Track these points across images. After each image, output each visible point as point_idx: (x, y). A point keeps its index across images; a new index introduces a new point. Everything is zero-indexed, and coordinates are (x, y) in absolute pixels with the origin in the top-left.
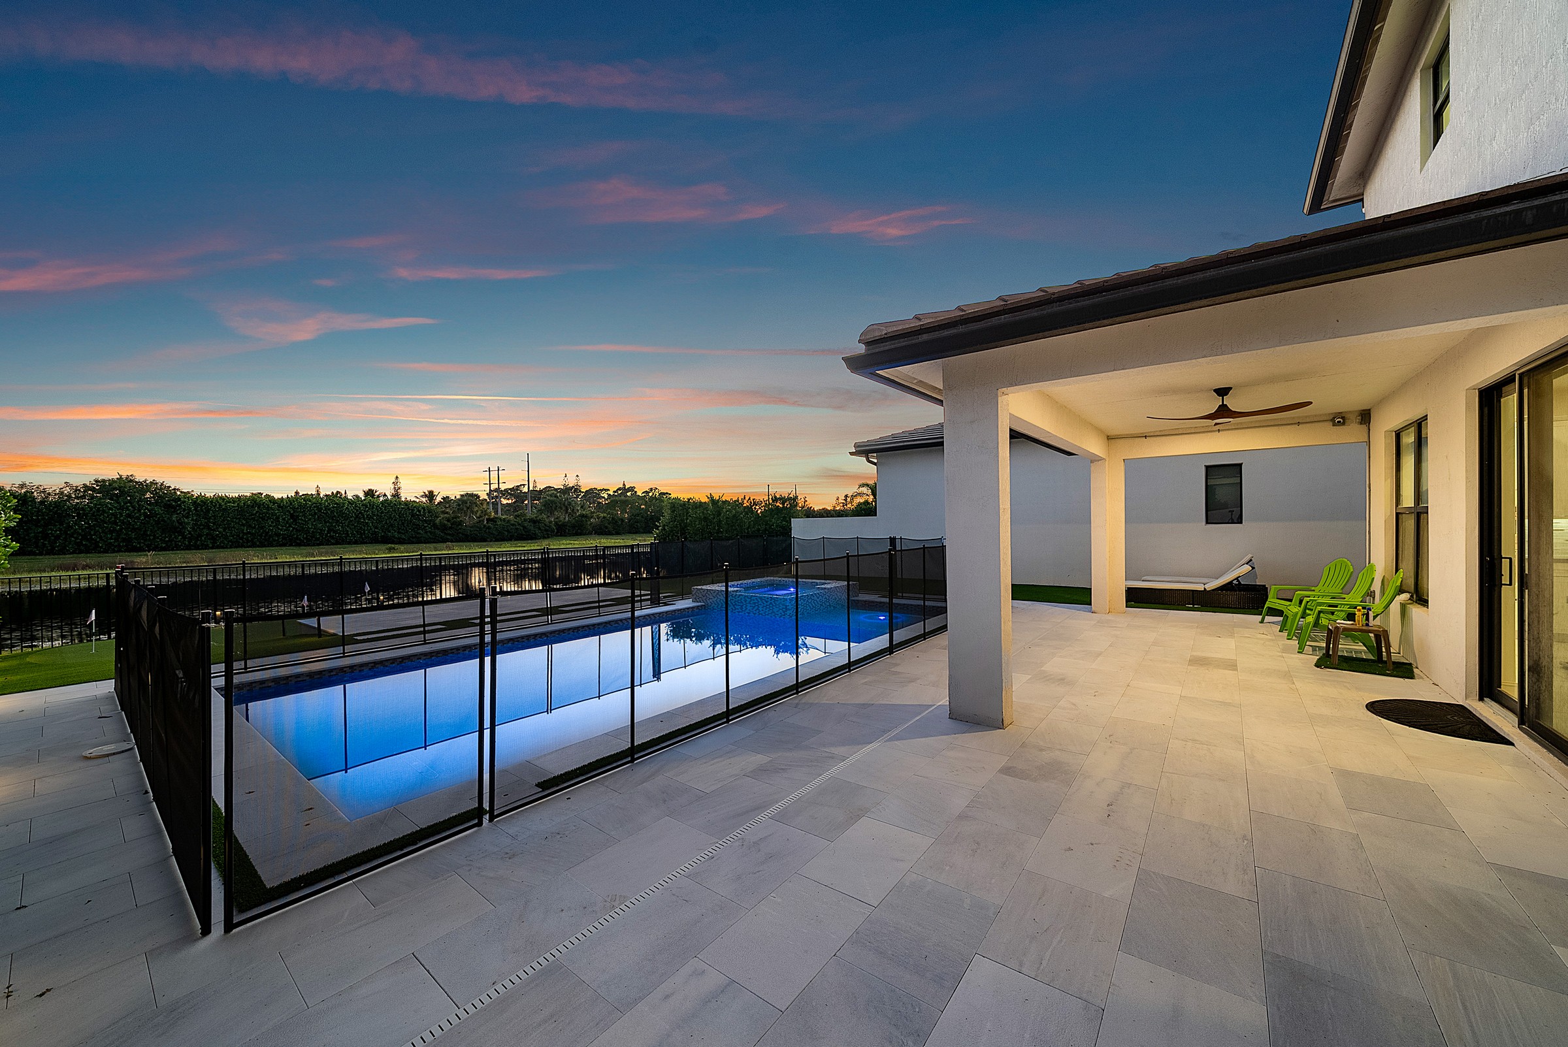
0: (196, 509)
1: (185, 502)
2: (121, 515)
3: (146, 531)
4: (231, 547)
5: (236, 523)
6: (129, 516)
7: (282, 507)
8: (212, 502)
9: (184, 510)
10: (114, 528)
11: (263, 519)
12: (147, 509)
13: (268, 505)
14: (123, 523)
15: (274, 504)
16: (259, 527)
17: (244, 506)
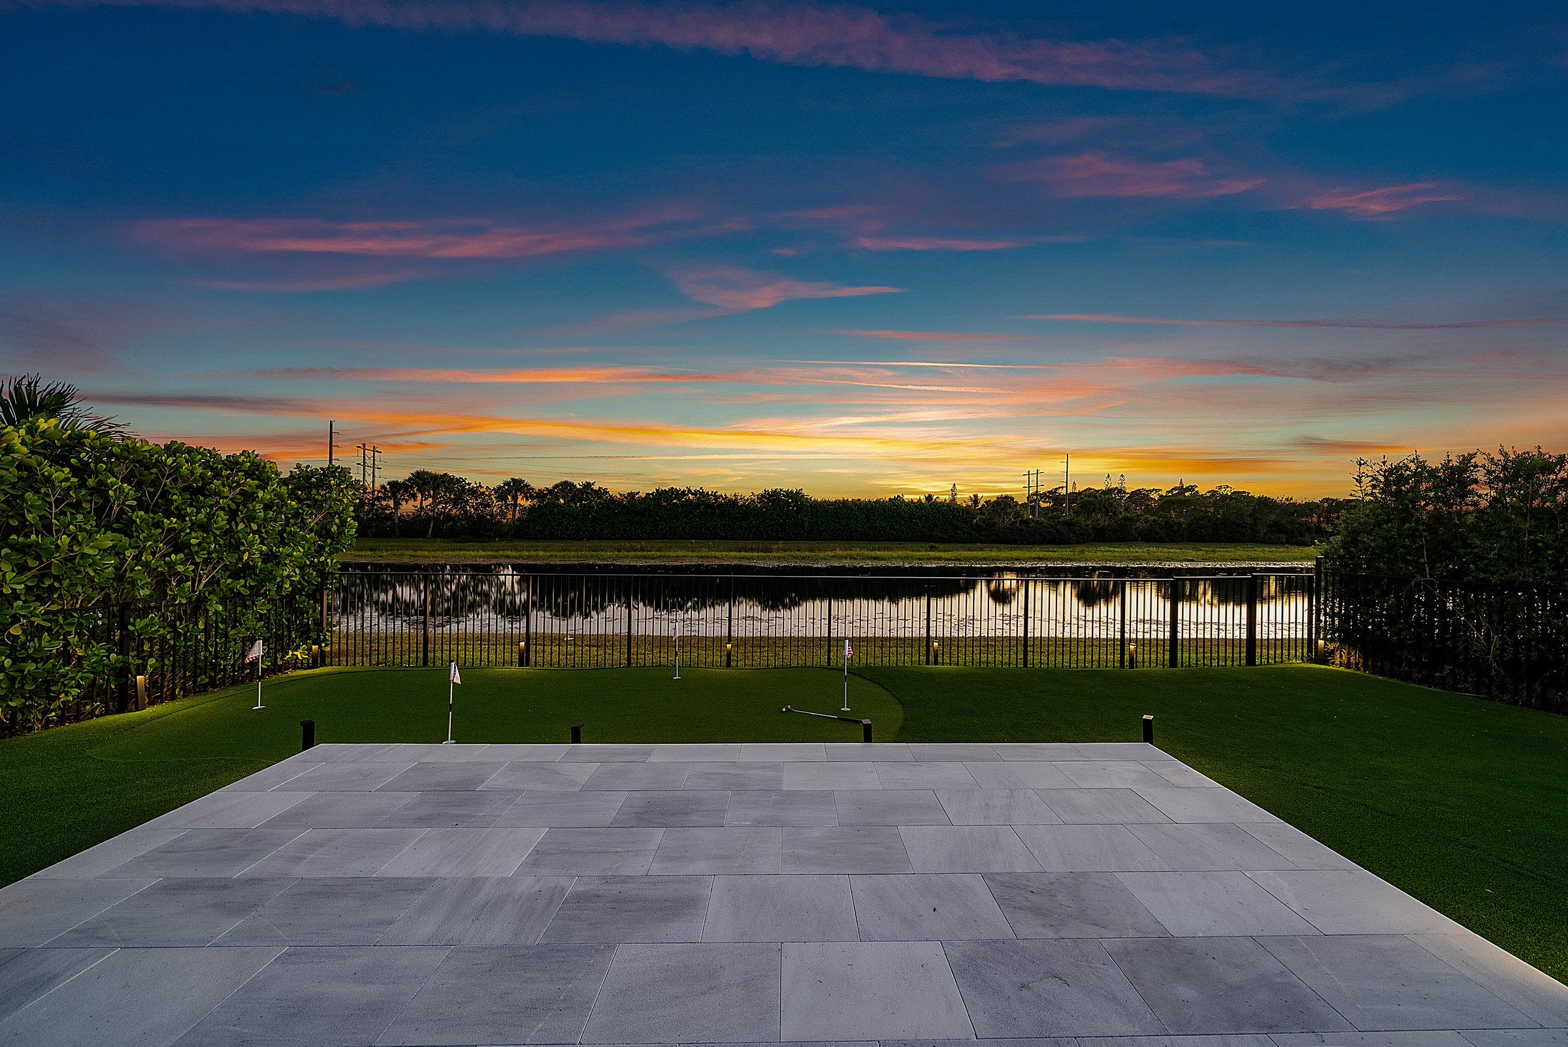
0: (812, 511)
5: (833, 521)
9: (807, 509)
14: (776, 520)
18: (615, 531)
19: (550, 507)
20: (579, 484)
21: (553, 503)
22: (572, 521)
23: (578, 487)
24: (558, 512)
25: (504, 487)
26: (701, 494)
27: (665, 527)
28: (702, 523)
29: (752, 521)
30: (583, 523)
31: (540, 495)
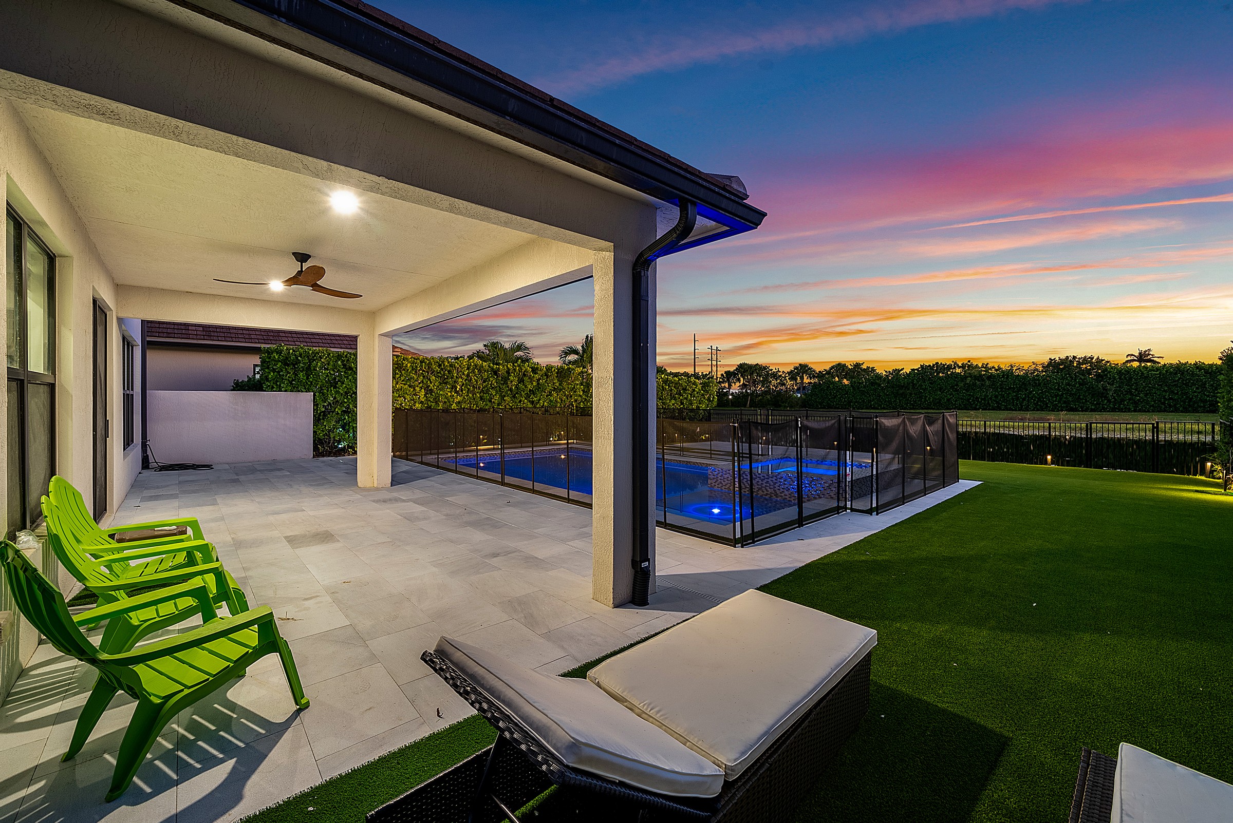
0: (1120, 378)
1: (1111, 371)
2: (1062, 383)
3: (1079, 396)
4: (1153, 411)
5: (1158, 390)
6: (1068, 384)
7: (1210, 373)
8: (1134, 371)
9: (1110, 379)
10: (1058, 393)
11: (1187, 385)
12: (1081, 378)
13: (1193, 372)
14: (1064, 389)
15: (1200, 370)
16: (1182, 393)
17: (1166, 374)
18: (882, 402)
19: (827, 384)
20: (851, 365)
21: (829, 381)
22: (845, 395)
23: (850, 367)
24: (834, 388)
25: (794, 371)
26: (969, 366)
27: (929, 398)
28: (970, 395)
29: (1031, 392)
30: (853, 396)
31: (820, 375)
